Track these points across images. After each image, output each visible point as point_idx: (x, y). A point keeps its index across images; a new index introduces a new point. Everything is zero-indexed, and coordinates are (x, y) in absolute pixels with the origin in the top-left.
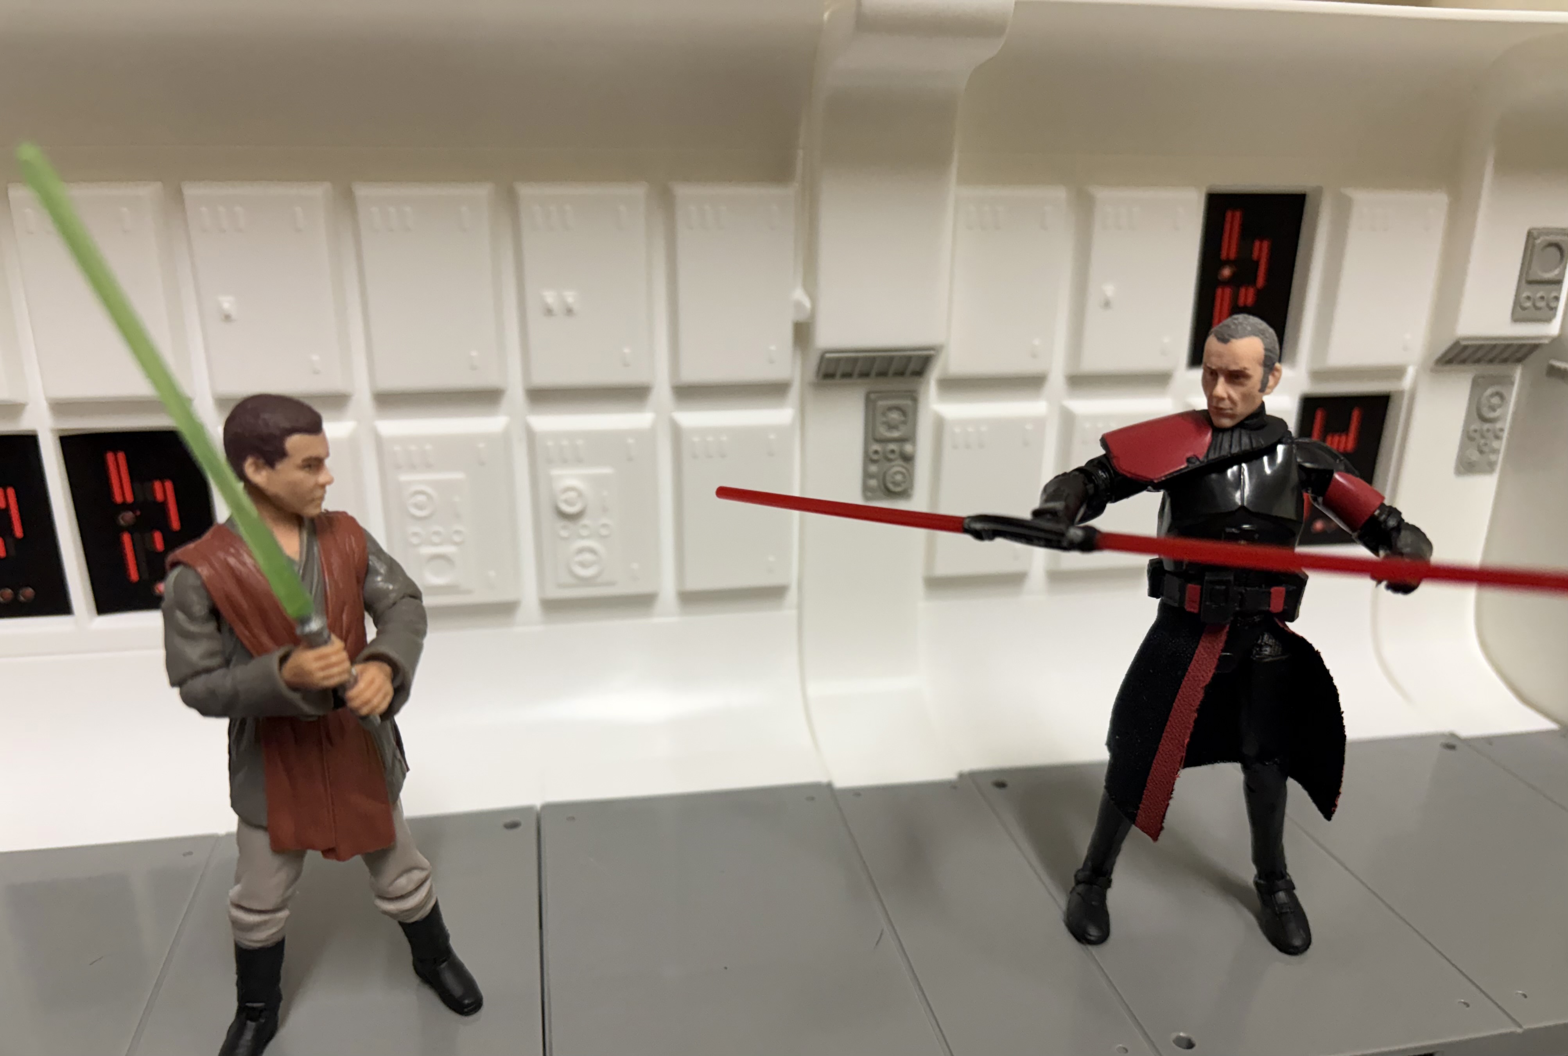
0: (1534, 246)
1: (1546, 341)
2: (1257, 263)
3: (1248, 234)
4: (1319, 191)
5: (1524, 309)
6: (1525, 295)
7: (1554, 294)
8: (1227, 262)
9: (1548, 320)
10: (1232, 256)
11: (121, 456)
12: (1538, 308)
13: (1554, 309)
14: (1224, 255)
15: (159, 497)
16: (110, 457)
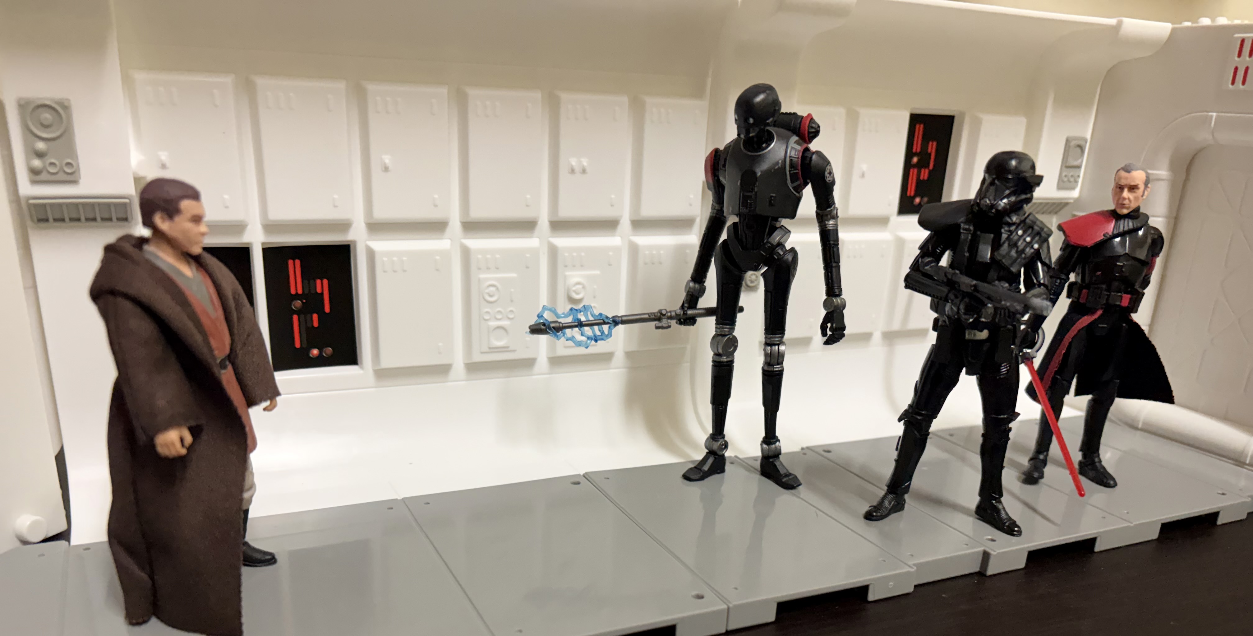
0: (1069, 146)
1: (1072, 201)
2: (930, 154)
3: (926, 139)
4: (963, 114)
5: (1063, 182)
6: (1064, 174)
7: (1077, 174)
8: (916, 154)
9: (1073, 188)
10: (918, 150)
11: (298, 262)
12: (1070, 182)
13: (1076, 182)
14: (914, 150)
15: (319, 290)
16: (290, 262)
